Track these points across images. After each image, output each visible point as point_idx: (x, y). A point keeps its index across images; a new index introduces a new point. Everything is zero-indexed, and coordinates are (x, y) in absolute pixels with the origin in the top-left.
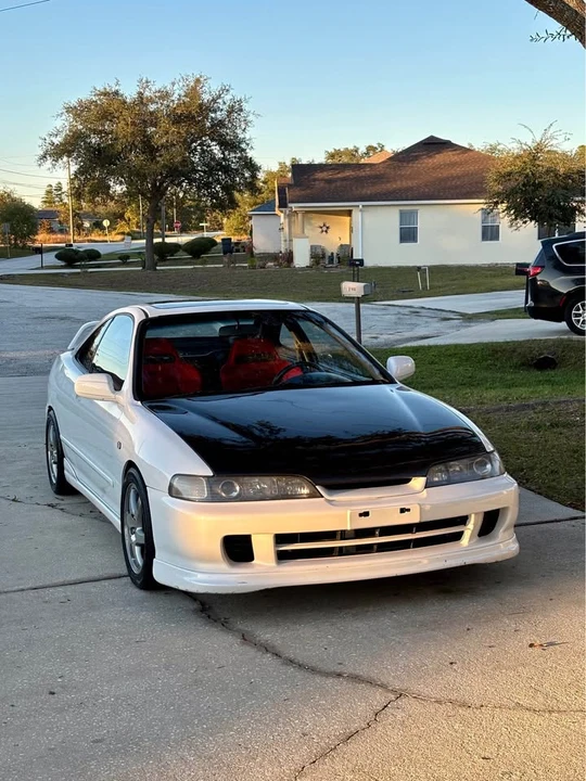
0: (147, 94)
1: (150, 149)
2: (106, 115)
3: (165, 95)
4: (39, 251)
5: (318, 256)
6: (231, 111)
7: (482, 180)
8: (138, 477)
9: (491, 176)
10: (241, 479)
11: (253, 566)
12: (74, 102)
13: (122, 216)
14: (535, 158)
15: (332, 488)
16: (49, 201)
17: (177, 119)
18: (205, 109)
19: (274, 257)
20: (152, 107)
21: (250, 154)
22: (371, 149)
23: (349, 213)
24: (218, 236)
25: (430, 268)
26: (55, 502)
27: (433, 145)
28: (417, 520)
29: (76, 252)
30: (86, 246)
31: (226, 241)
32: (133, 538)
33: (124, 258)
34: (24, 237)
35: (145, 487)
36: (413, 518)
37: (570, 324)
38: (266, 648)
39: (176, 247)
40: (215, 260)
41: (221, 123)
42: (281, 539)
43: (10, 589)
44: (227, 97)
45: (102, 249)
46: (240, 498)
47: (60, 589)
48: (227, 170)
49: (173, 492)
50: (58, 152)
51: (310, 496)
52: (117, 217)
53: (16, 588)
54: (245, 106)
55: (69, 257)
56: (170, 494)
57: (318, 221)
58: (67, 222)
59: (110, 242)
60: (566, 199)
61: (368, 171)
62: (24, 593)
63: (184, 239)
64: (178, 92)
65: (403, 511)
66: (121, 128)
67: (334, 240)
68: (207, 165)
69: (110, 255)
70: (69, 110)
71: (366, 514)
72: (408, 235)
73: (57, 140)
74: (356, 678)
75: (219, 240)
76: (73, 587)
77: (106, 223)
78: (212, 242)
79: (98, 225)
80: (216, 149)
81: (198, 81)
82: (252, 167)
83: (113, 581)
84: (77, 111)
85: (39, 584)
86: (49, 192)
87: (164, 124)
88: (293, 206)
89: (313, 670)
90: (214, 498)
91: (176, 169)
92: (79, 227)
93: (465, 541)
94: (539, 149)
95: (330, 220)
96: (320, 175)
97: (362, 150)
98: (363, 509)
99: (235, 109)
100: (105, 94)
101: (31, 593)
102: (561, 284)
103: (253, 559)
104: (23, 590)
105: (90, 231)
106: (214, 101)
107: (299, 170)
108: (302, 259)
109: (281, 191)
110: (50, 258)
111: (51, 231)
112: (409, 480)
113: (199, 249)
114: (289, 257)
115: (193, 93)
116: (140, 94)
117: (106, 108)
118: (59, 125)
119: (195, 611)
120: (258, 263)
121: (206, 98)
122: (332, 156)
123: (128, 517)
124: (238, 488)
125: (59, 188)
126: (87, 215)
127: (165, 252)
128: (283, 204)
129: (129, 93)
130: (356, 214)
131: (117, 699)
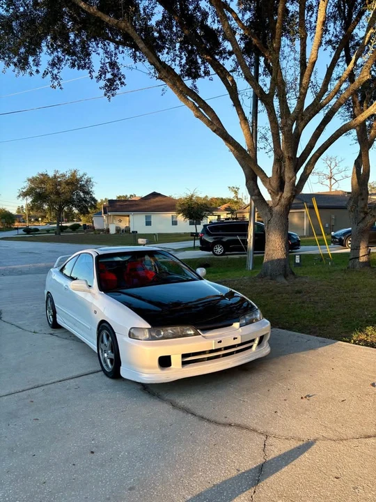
0: (57, 175)
1: (58, 193)
2: (42, 182)
3: (64, 176)
4: (17, 229)
5: (118, 230)
6: (87, 181)
7: (174, 205)
8: (109, 328)
9: (177, 205)
10: (164, 329)
11: (171, 369)
12: (30, 177)
13: (45, 217)
14: (191, 199)
15: (204, 330)
16: (18, 212)
17: (68, 183)
18: (78, 181)
19: (103, 230)
20: (59, 180)
21: (94, 196)
22: (131, 196)
23: (128, 216)
24: (81, 223)
25: (159, 234)
26: (52, 332)
27: (155, 195)
28: (240, 342)
29: (30, 229)
30: (33, 227)
31: (85, 225)
32: (106, 355)
33: (48, 231)
34: (10, 224)
35: (114, 333)
36: (238, 341)
37: (213, 252)
38: (186, 411)
39: (66, 227)
40: (81, 231)
41: (83, 185)
42: (184, 356)
43: (48, 382)
44: (86, 177)
45: (40, 228)
46: (164, 338)
47: (72, 380)
48: (86, 201)
49: (131, 335)
50: (25, 195)
51: (195, 335)
52: (43, 217)
53: (50, 382)
54: (92, 180)
55: (28, 231)
56: (130, 337)
57: (118, 218)
58: (25, 218)
59: (42, 225)
60: (202, 212)
61: (134, 203)
62: (56, 384)
63: (69, 224)
64: (68, 175)
65: (234, 339)
66: (48, 187)
67: (123, 225)
68: (78, 199)
69: (42, 230)
70: (29, 180)
71: (220, 342)
72: (148, 223)
73: (24, 190)
74: (239, 426)
75: (82, 225)
76: (78, 379)
77: (40, 219)
78: (79, 225)
79: (37, 220)
80: (82, 194)
81: (75, 171)
82: (95, 201)
83: (96, 374)
84: (32, 180)
85: (61, 379)
86: (19, 209)
87: (63, 185)
88: (109, 214)
89: (216, 423)
90: (152, 338)
91: (67, 201)
92: (30, 221)
93: (254, 348)
94: (192, 196)
95: (122, 218)
96: (118, 203)
97: (129, 196)
98: (219, 339)
99: (88, 181)
100: (42, 175)
101: (59, 384)
102: (209, 239)
103: (171, 365)
104: (54, 383)
105: (34, 222)
106: (81, 178)
107: (111, 202)
108: (113, 231)
109: (105, 208)
110: (21, 231)
111: (20, 222)
112: (232, 325)
113: (75, 228)
114: (108, 230)
115: (74, 175)
116: (55, 175)
117: (43, 179)
118: (25, 185)
119: (141, 389)
120: (97, 232)
121: (78, 177)
122: (119, 198)
123: (102, 346)
124: (162, 333)
125: (22, 207)
126: (33, 217)
127: (63, 229)
128: (105, 213)
129: (51, 174)
130: (131, 216)
131: (129, 453)
